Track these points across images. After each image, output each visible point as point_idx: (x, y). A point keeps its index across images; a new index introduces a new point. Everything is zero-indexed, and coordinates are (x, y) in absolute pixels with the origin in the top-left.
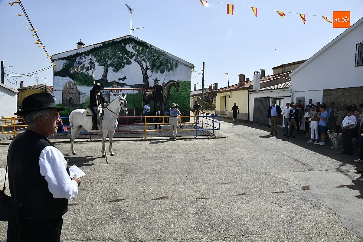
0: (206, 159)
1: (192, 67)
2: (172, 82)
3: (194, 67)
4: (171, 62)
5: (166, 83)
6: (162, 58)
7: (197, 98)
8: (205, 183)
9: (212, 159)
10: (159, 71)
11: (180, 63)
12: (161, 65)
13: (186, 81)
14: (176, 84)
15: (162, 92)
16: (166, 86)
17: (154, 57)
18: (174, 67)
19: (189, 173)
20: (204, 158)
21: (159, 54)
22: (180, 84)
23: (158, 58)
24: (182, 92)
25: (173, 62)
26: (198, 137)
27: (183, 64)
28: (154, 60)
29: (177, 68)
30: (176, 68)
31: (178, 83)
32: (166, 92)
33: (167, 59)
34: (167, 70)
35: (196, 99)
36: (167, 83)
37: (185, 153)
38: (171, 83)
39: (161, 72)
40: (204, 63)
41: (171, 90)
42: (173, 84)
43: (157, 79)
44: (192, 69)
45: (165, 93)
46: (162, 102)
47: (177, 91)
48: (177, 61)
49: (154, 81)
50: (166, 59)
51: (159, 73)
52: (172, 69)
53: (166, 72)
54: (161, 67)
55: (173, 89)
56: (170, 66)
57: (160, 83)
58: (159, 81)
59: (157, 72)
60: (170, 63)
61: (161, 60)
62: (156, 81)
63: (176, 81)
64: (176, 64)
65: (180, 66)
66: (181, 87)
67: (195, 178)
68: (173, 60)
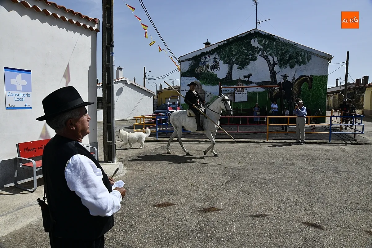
0: (336, 171)
1: (329, 58)
2: (304, 77)
3: (331, 58)
4: (303, 54)
5: (296, 78)
6: (291, 51)
7: (339, 95)
8: (327, 204)
9: (345, 172)
10: (288, 65)
11: (313, 55)
12: (290, 58)
13: (321, 75)
14: (308, 79)
15: (292, 89)
16: (297, 83)
17: (282, 50)
18: (306, 60)
19: (308, 187)
20: (333, 169)
21: (288, 47)
22: (314, 80)
23: (286, 52)
24: (316, 88)
25: (305, 54)
26: (332, 141)
27: (317, 55)
28: (282, 54)
29: (310, 61)
30: (308, 61)
31: (311, 78)
32: (297, 89)
33: (298, 51)
34: (297, 63)
35: (337, 96)
36: (298, 79)
37: (310, 161)
38: (302, 78)
39: (290, 67)
40: (348, 53)
41: (302, 86)
42: (305, 80)
43: (286, 75)
44: (329, 61)
45: (295, 90)
46: (292, 100)
47: (310, 87)
48: (310, 52)
49: (283, 76)
50: (296, 51)
51: (288, 68)
52: (303, 62)
53: (296, 66)
54: (291, 61)
55: (304, 86)
56: (302, 59)
57: (290, 79)
58: (288, 76)
59: (286, 67)
60: (301, 56)
61: (290, 53)
62: (285, 77)
63: (308, 76)
64: (308, 56)
65: (313, 58)
66: (315, 83)
67: (314, 195)
68: (305, 52)
